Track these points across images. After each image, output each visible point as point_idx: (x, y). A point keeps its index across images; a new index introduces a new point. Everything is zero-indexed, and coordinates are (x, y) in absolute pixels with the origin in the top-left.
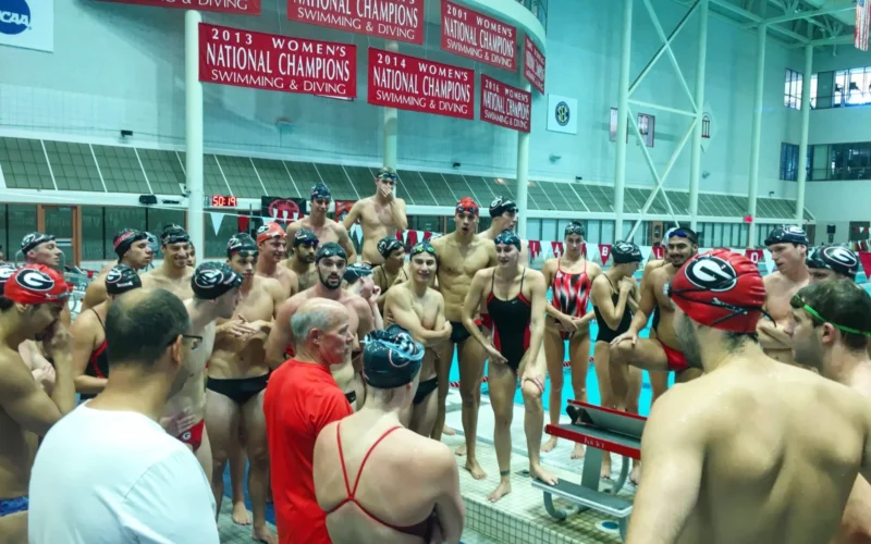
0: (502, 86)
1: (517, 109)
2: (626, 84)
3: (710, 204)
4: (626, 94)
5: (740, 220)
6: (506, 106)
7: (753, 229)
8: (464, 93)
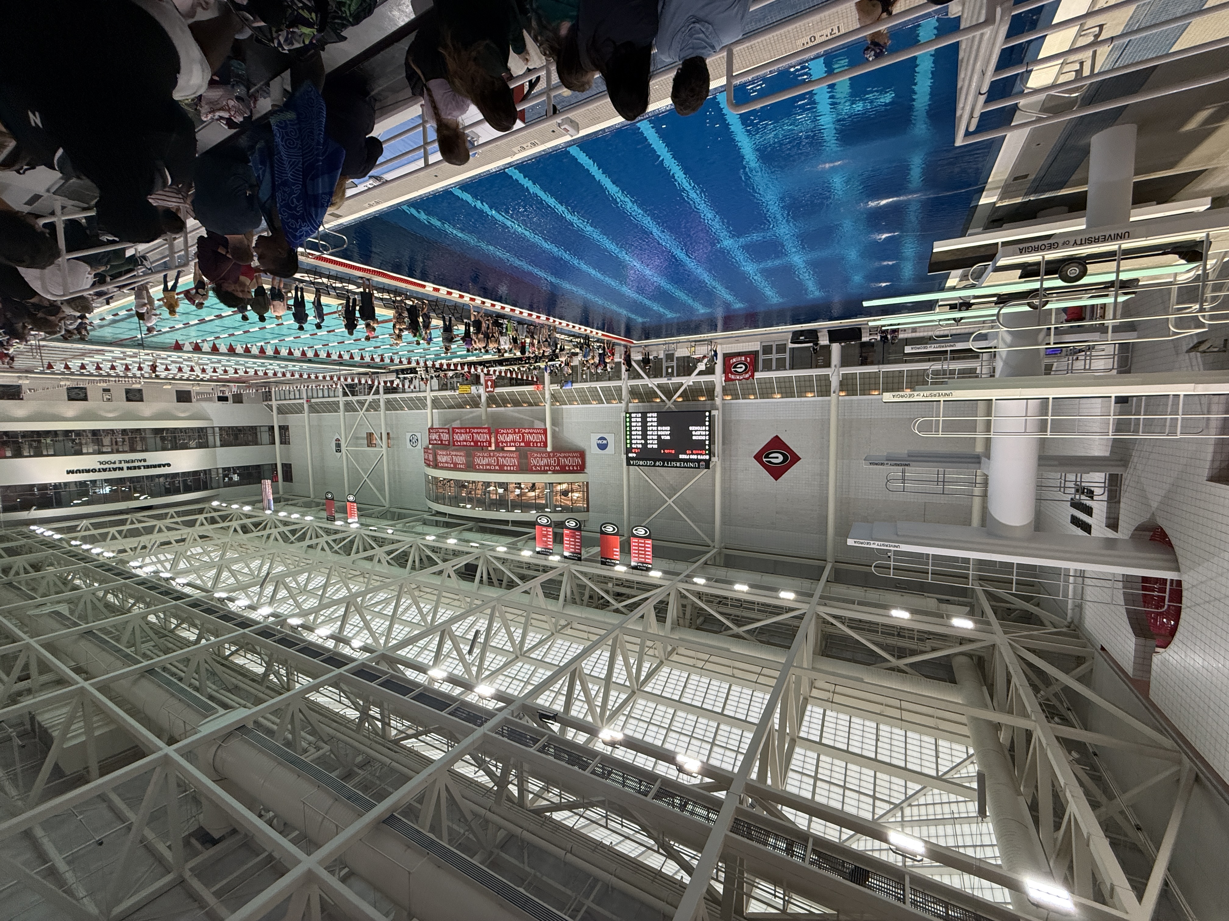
0: (442, 444)
1: (435, 436)
2: (385, 457)
3: (333, 407)
4: (384, 452)
5: (313, 400)
6: (440, 436)
7: (305, 396)
8: (456, 437)
